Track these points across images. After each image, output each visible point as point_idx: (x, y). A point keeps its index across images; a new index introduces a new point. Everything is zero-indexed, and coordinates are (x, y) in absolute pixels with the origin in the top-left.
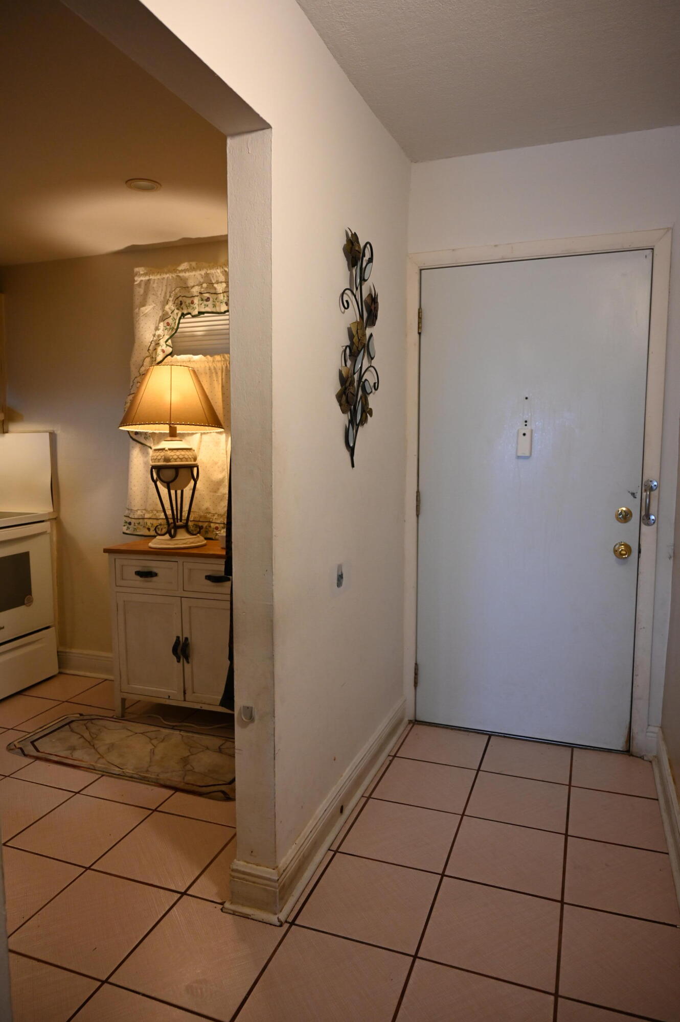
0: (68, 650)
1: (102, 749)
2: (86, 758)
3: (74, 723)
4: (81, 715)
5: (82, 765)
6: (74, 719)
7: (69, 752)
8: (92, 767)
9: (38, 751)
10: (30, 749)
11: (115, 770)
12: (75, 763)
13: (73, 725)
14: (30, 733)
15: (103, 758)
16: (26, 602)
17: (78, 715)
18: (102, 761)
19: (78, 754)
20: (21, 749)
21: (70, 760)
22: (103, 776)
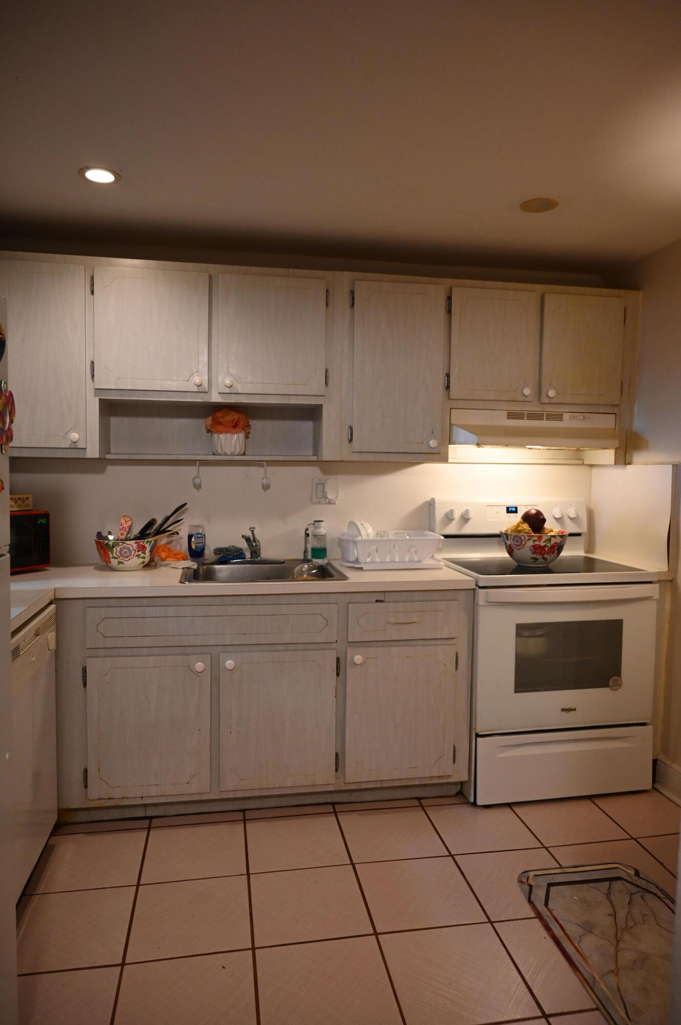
0: (668, 763)
1: (627, 956)
2: (595, 959)
3: (620, 882)
4: (637, 873)
5: (581, 968)
6: (624, 876)
7: (580, 931)
8: (590, 981)
9: (546, 904)
10: (539, 895)
11: (617, 1011)
12: (576, 958)
13: (617, 885)
14: (561, 867)
15: (617, 975)
16: (611, 684)
17: (632, 872)
18: (612, 979)
19: (589, 944)
20: (531, 886)
21: (572, 947)
22: (597, 1009)
